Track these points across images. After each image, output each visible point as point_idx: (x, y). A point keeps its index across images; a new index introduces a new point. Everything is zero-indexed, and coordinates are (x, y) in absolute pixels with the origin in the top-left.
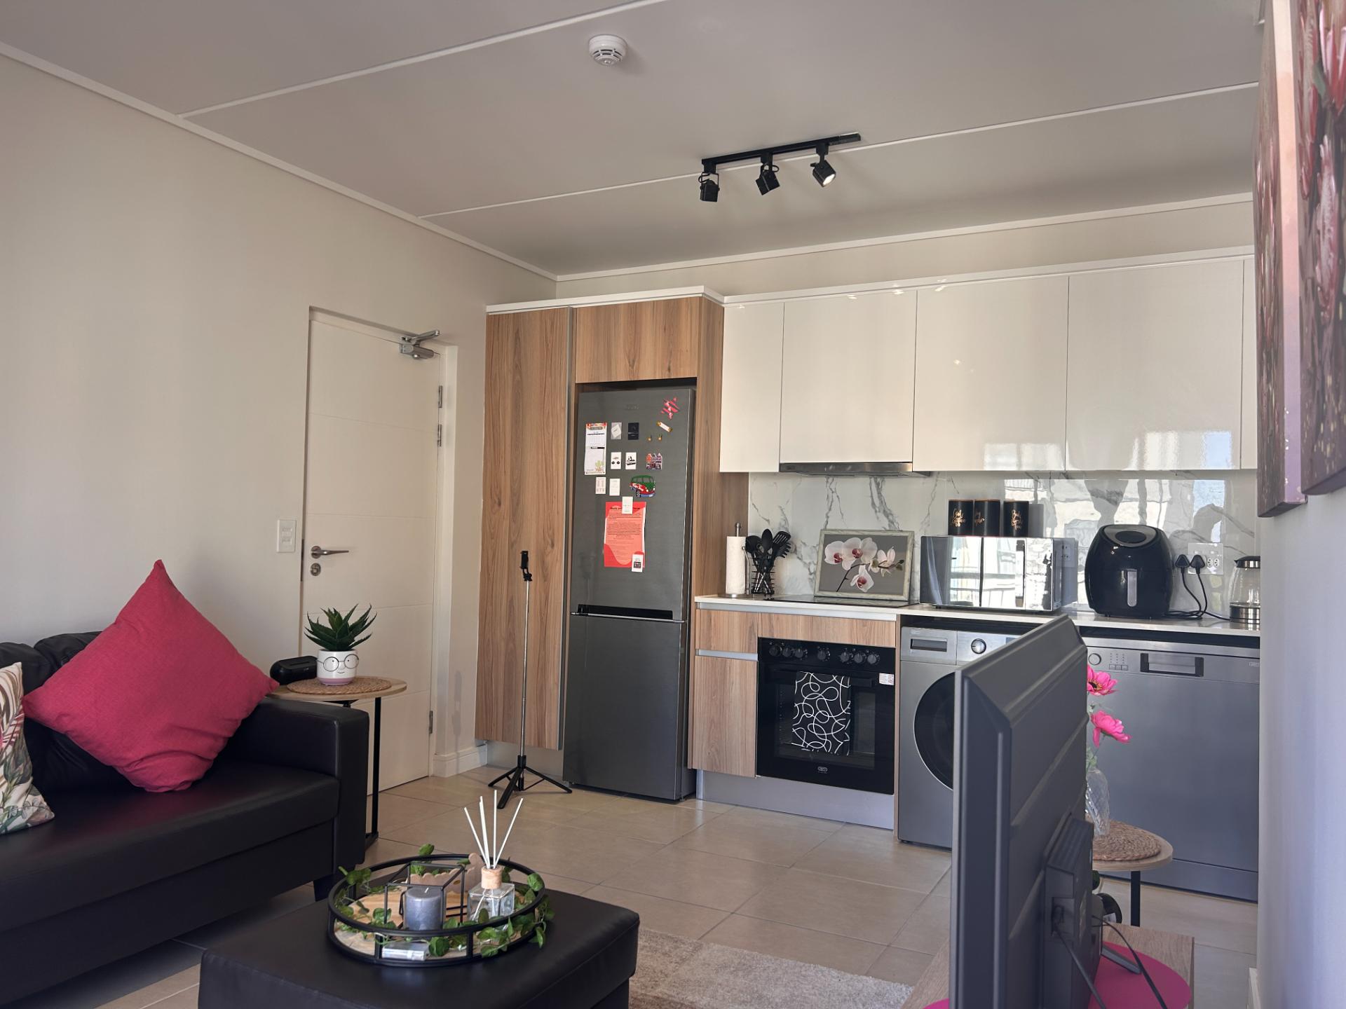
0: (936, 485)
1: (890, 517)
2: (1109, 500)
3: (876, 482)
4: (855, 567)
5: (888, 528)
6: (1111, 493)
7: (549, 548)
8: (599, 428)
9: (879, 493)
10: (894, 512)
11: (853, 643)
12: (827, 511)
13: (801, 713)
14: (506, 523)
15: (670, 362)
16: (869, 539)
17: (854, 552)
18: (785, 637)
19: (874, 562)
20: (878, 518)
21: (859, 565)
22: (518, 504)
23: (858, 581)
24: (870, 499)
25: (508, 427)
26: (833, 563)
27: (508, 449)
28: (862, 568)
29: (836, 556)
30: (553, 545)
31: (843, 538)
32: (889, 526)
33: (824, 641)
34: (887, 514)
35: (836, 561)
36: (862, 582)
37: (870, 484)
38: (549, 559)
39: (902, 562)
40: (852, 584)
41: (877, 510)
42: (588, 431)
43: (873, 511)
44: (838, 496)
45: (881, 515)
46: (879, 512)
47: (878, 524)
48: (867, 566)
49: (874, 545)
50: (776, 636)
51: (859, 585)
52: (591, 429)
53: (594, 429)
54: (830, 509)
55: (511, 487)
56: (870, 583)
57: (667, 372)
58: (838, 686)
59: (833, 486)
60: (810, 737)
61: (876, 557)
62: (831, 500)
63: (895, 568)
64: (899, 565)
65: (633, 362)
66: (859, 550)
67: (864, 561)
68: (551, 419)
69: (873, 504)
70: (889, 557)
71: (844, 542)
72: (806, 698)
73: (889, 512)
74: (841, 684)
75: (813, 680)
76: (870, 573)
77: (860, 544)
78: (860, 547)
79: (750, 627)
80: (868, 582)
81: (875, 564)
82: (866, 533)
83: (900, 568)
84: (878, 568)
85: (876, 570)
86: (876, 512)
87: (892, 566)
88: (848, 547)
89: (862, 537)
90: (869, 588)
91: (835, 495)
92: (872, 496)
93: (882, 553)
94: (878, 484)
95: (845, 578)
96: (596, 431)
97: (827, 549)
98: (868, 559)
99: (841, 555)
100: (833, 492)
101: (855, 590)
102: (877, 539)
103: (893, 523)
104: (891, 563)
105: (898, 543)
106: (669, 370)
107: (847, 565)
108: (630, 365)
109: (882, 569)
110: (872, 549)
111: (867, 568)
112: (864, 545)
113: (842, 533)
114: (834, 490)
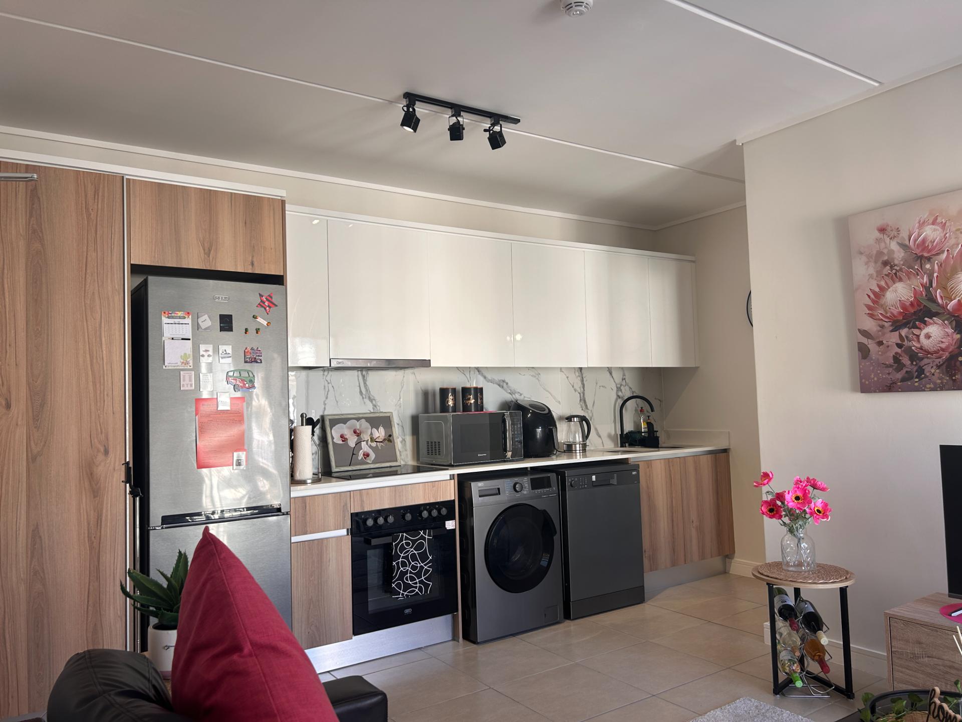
0: (404, 377)
1: (374, 402)
2: (499, 385)
3: (362, 374)
4: (358, 443)
5: (372, 411)
6: (500, 381)
7: (100, 457)
8: (180, 318)
9: (365, 383)
10: (376, 398)
11: (426, 502)
12: (324, 399)
13: (399, 568)
14: (21, 433)
15: (253, 257)
16: (363, 420)
17: (355, 432)
18: (374, 509)
19: (371, 438)
20: (365, 403)
21: (361, 442)
22: (42, 405)
23: (364, 455)
24: (358, 388)
25: (21, 307)
26: (341, 442)
27: (22, 334)
28: (363, 444)
29: (342, 436)
30: (106, 452)
31: (344, 420)
32: (373, 409)
33: (405, 505)
34: (371, 400)
35: (343, 441)
36: (367, 455)
37: (358, 376)
38: (100, 470)
39: (390, 436)
40: (360, 458)
41: (364, 396)
42: (165, 320)
43: (361, 397)
44: (333, 387)
45: (367, 401)
46: (366, 398)
47: (366, 408)
48: (367, 441)
49: (368, 425)
50: (366, 510)
51: (365, 458)
52: (169, 317)
53: (173, 318)
54: (327, 398)
55: (28, 384)
56: (373, 456)
57: (251, 267)
58: (424, 539)
59: (328, 378)
60: (407, 587)
61: (371, 434)
62: (327, 390)
63: (386, 441)
64: (389, 438)
65: (209, 249)
66: (358, 430)
67: (364, 438)
68: (97, 301)
69: (361, 392)
70: (380, 433)
71: (345, 424)
72: (402, 555)
73: (372, 398)
74: (426, 536)
75: (407, 539)
76: (371, 447)
77: (357, 425)
78: (358, 427)
79: (344, 506)
80: (371, 455)
81: (372, 440)
82: (361, 416)
83: (390, 441)
84: (375, 443)
85: (374, 444)
86: (363, 398)
87: (384, 440)
88: (349, 428)
89: (358, 419)
90: (373, 459)
91: (330, 385)
92: (360, 386)
93: (374, 430)
94: (363, 376)
95: (353, 454)
96: (177, 321)
97: (333, 431)
98: (366, 437)
99: (346, 435)
100: (329, 383)
101: (363, 463)
102: (368, 420)
103: (375, 406)
104: (383, 438)
105: (384, 421)
106: (252, 264)
107: (352, 442)
108: (205, 254)
109: (378, 443)
110: (368, 428)
111: (367, 444)
112: (360, 426)
113: (343, 417)
114: (329, 381)
